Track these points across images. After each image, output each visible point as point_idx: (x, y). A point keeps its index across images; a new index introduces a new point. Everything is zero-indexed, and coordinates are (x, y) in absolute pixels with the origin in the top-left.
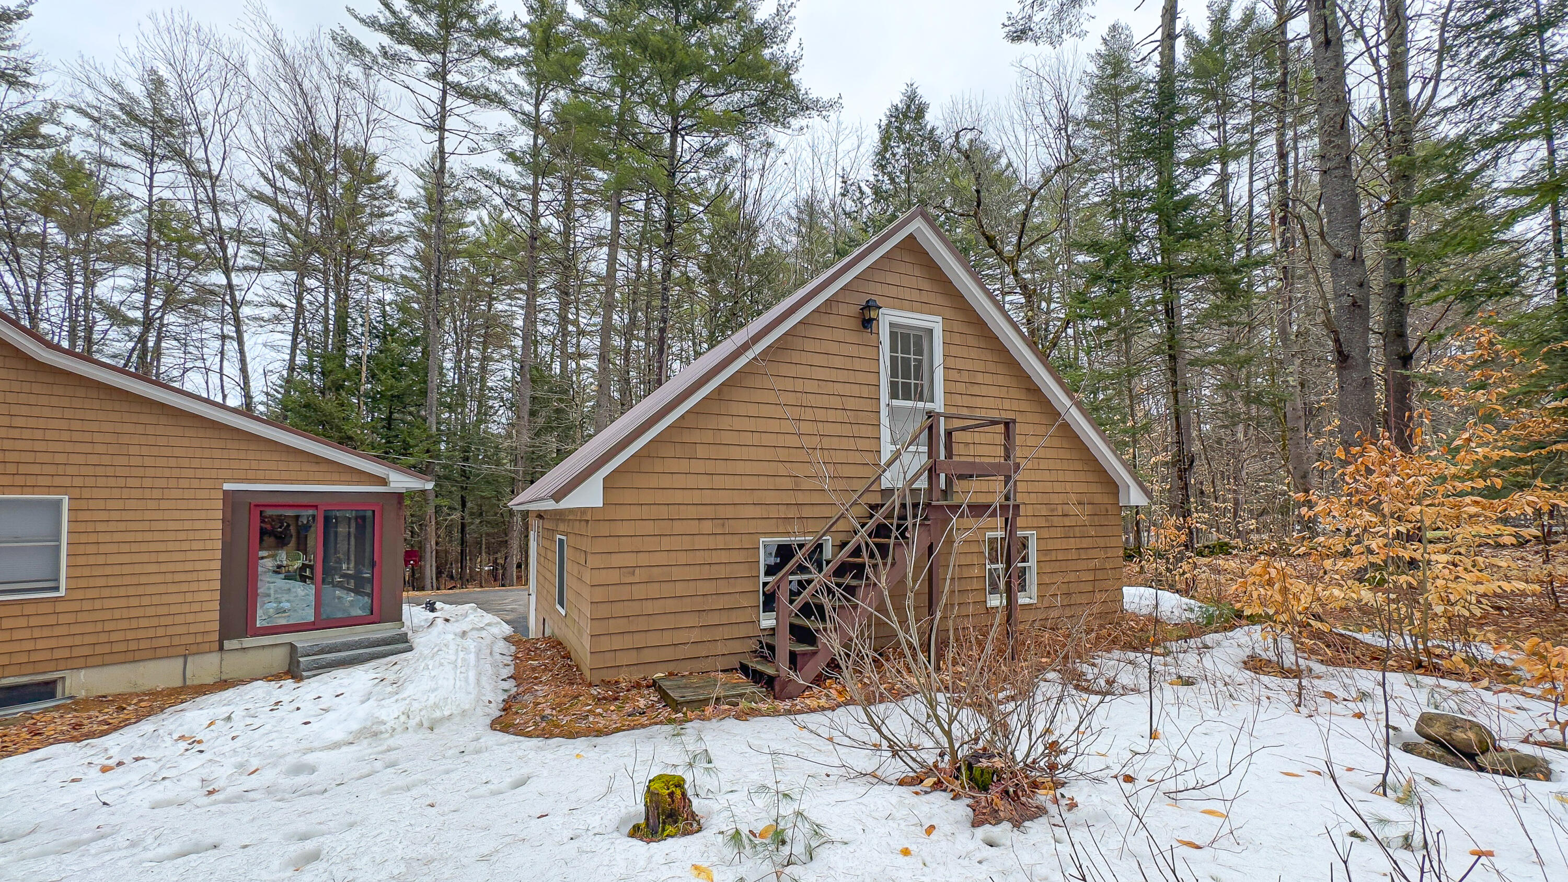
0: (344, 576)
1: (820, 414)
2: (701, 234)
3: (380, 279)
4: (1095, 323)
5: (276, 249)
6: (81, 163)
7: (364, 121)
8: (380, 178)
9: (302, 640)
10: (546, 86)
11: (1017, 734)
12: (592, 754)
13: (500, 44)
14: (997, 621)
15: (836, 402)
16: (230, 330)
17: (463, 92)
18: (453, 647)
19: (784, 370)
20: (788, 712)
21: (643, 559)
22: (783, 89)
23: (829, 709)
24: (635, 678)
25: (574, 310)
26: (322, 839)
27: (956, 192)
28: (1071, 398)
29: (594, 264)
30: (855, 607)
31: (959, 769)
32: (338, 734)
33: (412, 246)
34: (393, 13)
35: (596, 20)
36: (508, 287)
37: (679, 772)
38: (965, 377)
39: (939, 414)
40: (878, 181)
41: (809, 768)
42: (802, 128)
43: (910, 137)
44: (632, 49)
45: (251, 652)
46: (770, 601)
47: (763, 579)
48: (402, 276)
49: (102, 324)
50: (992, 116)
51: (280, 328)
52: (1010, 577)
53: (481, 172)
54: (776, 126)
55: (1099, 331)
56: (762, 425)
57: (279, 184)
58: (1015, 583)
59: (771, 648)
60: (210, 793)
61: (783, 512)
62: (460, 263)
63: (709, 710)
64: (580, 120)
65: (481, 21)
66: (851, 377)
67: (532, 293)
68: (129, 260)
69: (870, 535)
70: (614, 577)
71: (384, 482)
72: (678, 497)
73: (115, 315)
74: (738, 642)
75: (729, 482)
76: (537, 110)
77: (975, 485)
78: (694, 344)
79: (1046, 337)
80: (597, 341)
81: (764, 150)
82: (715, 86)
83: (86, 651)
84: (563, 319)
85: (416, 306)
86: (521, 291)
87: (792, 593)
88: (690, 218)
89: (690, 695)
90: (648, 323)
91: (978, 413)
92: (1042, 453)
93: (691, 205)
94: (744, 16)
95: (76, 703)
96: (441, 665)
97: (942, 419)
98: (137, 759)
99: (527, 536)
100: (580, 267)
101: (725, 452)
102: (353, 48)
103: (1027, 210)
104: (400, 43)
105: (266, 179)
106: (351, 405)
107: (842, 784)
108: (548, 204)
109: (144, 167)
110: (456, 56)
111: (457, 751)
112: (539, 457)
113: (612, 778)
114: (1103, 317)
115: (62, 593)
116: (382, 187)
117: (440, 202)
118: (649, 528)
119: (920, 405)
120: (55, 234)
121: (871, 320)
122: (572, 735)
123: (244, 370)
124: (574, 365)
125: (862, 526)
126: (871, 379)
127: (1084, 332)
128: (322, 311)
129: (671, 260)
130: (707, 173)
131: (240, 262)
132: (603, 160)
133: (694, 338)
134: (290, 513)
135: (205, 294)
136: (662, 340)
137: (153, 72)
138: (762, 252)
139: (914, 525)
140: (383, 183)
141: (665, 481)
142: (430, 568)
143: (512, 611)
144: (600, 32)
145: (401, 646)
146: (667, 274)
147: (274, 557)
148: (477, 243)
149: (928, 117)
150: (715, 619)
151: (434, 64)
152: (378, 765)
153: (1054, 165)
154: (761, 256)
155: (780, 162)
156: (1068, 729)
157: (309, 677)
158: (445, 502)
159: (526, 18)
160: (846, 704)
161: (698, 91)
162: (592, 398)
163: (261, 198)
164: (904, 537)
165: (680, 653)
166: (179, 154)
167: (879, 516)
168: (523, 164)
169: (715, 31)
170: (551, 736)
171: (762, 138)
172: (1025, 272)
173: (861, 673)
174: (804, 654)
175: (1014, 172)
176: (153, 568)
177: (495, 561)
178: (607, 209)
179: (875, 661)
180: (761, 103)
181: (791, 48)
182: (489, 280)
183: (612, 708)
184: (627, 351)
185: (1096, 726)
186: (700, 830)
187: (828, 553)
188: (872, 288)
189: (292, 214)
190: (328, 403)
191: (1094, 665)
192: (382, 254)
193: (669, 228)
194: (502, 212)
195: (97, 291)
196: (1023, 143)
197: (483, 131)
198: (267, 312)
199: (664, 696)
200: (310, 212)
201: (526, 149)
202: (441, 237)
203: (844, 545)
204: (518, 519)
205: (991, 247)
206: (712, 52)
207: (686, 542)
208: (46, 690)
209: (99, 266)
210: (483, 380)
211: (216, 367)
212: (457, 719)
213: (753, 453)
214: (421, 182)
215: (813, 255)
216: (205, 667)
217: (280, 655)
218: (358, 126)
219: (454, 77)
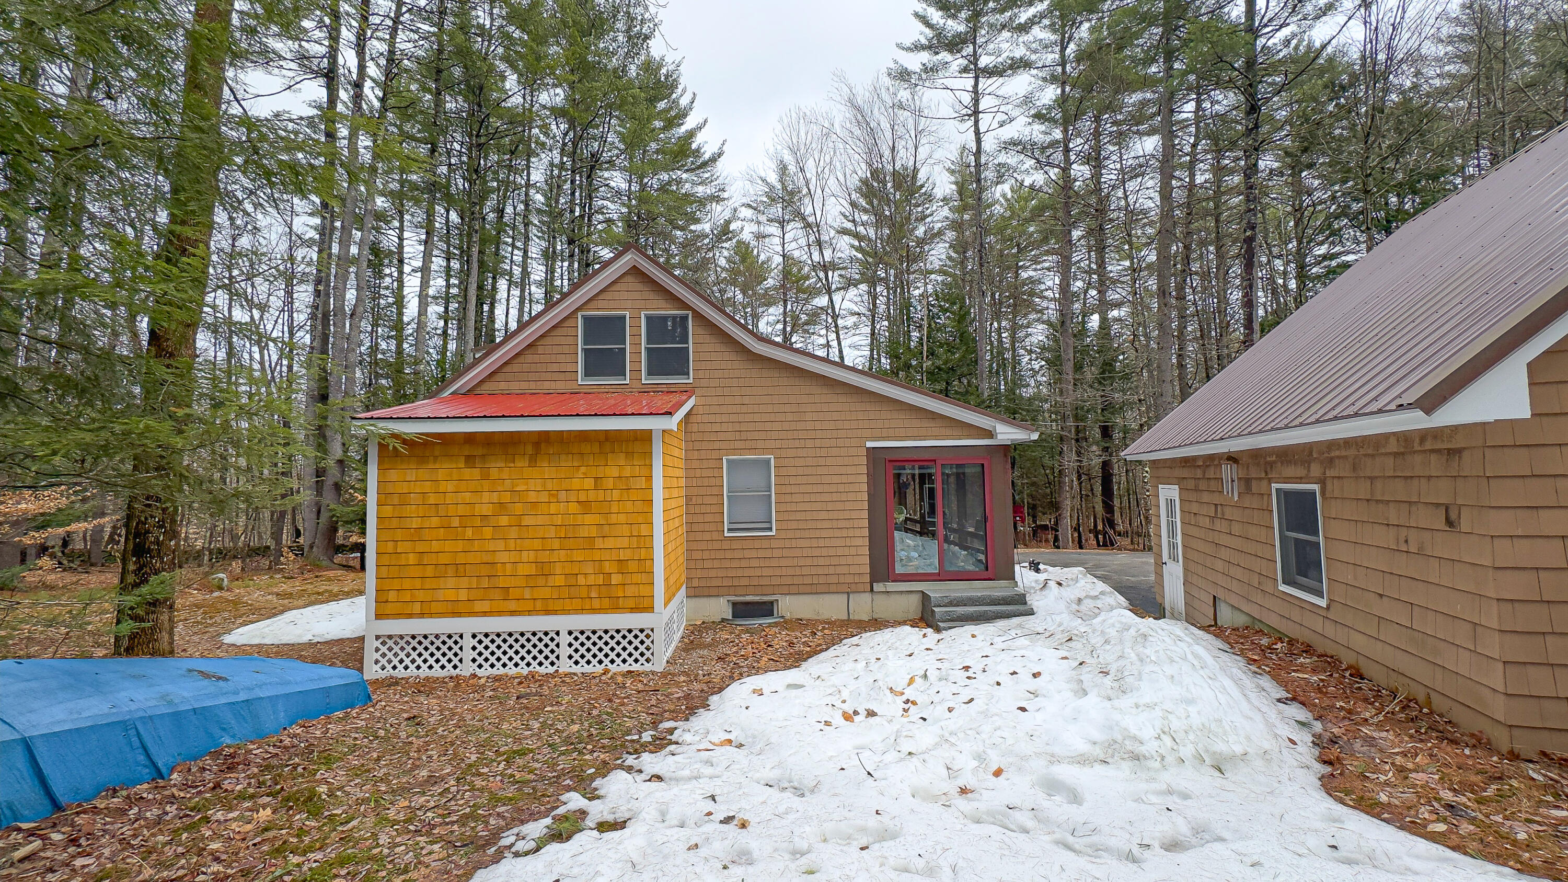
5: (854, 270)
6: (749, 242)
7: (913, 136)
8: (922, 186)
9: (935, 590)
10: (1071, 27)
17: (991, 71)
33: (948, 238)
34: (932, 28)
36: (1034, 253)
45: (893, 596)
53: (1009, 143)
60: (964, 791)
68: (775, 301)
71: (990, 434)
76: (1063, 54)
83: (788, 581)
95: (786, 622)
98: (870, 713)
102: (903, 75)
105: (849, 218)
108: (1079, 149)
110: (985, 39)
115: (773, 533)
116: (924, 193)
131: (836, 285)
137: (782, 161)
140: (923, 190)
145: (1021, 608)
148: (1002, 218)
151: (966, 57)
157: (945, 629)
163: (844, 232)
166: (798, 215)
168: (1050, 119)
176: (824, 515)
182: (1014, 250)
192: (925, 252)
193: (1253, 109)
197: (1012, 99)
201: (1052, 103)
208: (766, 609)
214: (953, 179)
216: (862, 605)
217: (915, 600)
218: (910, 142)
219: (984, 61)
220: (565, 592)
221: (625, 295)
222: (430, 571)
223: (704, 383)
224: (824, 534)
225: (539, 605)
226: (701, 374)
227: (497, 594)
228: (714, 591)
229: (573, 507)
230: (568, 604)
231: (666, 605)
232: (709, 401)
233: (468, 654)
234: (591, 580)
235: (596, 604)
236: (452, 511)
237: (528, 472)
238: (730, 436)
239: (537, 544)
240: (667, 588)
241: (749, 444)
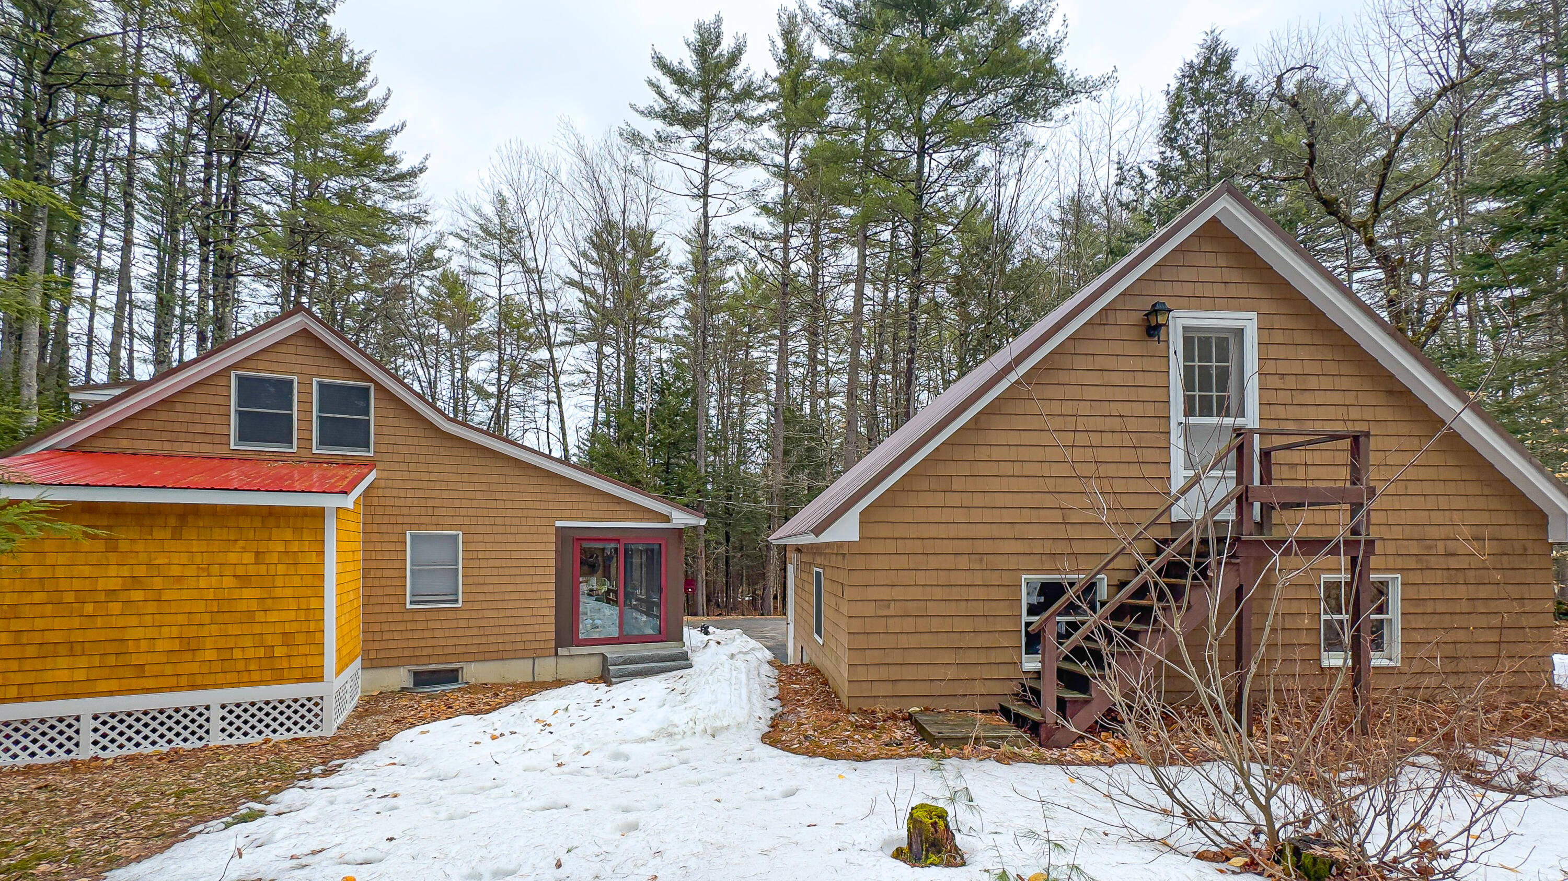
0: (638, 600)
1: (1095, 439)
2: (950, 255)
3: (658, 340)
4: (1507, 294)
5: (582, 325)
6: (458, 275)
7: (644, 203)
8: (657, 250)
9: (611, 652)
10: (795, 135)
11: (1368, 822)
12: (853, 776)
13: (754, 103)
14: (1337, 685)
15: (1115, 424)
16: (553, 396)
17: (722, 157)
18: (727, 666)
19: (1051, 392)
20: (1059, 762)
21: (898, 593)
22: (1044, 77)
23: (1105, 764)
24: (891, 709)
25: (823, 350)
26: (639, 814)
27: (1277, 152)
28: (1464, 399)
29: (841, 302)
30: (1140, 653)
31: (1281, 852)
32: (644, 732)
33: (682, 307)
34: (665, 99)
35: (841, 56)
36: (762, 335)
37: (941, 804)
38: (1291, 383)
39: (1252, 431)
40: (1164, 159)
41: (1082, 822)
42: (1066, 118)
43: (1210, 96)
44: (878, 76)
45: (576, 659)
46: (1034, 642)
47: (1025, 618)
48: (675, 336)
49: (473, 400)
50: (1333, 44)
51: (586, 391)
52: (1358, 630)
53: (738, 229)
54: (1035, 121)
55: (1513, 304)
56: (1024, 454)
57: (584, 269)
58: (1366, 639)
59: (1036, 693)
60: (560, 765)
61: (1049, 547)
62: (721, 317)
63: (968, 749)
64: (827, 161)
65: (736, 87)
66: (1132, 394)
67: (784, 337)
68: (488, 347)
69: (1159, 573)
70: (869, 609)
71: (667, 519)
72: (933, 531)
73: (481, 392)
74: (997, 683)
75: (988, 516)
76: (787, 158)
77: (1305, 516)
78: (943, 372)
79: (1420, 320)
80: (845, 379)
81: (1020, 152)
82: (965, 94)
83: (474, 649)
84: (813, 360)
85: (686, 361)
86: (775, 337)
87: (1060, 636)
88: (939, 239)
89: (947, 732)
90: (895, 355)
91: (1309, 427)
92: (1412, 474)
93: (939, 227)
94: (997, 7)
95: (470, 687)
96: (719, 681)
97: (1257, 437)
98: (512, 733)
99: (785, 570)
100: (829, 307)
101: (981, 484)
102: (635, 138)
103: (1390, 155)
104: (671, 125)
105: (575, 266)
106: (638, 453)
107: (1123, 846)
108: (798, 249)
109: (494, 271)
110: (716, 125)
111: (735, 758)
112: (792, 495)
113: (874, 801)
114: (1521, 284)
115: (460, 604)
116: (659, 258)
117: (705, 263)
118: (903, 562)
119: (1228, 421)
120: (445, 334)
121: (1158, 327)
122: (834, 757)
123: (563, 428)
124: (823, 404)
125: (1149, 563)
126: (1159, 394)
127: (1487, 308)
128: (615, 374)
129: (919, 287)
130: (956, 189)
131: (558, 339)
132: (847, 195)
133: (943, 365)
134: (598, 545)
135: (536, 368)
136: (910, 371)
137: (500, 194)
138: (1018, 265)
139: (1219, 563)
140: (659, 254)
141: (920, 515)
142: (701, 598)
143: (772, 638)
144: (845, 67)
145: (683, 663)
146: (915, 303)
147: (587, 582)
148: (735, 296)
149: (1235, 66)
150: (972, 657)
151: (698, 137)
152: (675, 761)
153: (1436, 87)
154: (1019, 269)
155: (1040, 160)
156: (1452, 829)
157: (618, 683)
158: (712, 537)
159: (775, 72)
160: (1129, 761)
161: (947, 103)
162: (840, 435)
163: (572, 283)
164: (1206, 577)
165: (937, 689)
166: (517, 257)
167: (1169, 552)
168: (775, 214)
169: (964, 33)
170: (815, 755)
171: (1019, 138)
172: (1385, 237)
173: (1145, 728)
174: (1075, 701)
175: (1369, 109)
176: (511, 588)
177: (754, 593)
178: (853, 245)
179: (1165, 717)
180: (1017, 100)
181: (1052, 29)
182: (746, 330)
183: (870, 736)
184: (874, 384)
185: (1499, 829)
186: (964, 864)
187: (1103, 592)
188: (1160, 289)
189: (593, 293)
190: (621, 452)
191: (1497, 753)
192: (659, 316)
193: (917, 254)
194: (756, 263)
195: (469, 374)
196: (1383, 67)
197: (740, 190)
198: (578, 378)
199: (921, 730)
200: (606, 288)
201: (777, 199)
202: (706, 295)
203: (1123, 584)
204: (774, 553)
205: (1330, 214)
206: (961, 57)
207: (942, 578)
208: (451, 676)
209: (471, 354)
210: (742, 424)
211: (544, 428)
212: (733, 730)
213: (1014, 484)
214: (688, 248)
215: (1080, 259)
216: (547, 668)
217: (596, 663)
218: (640, 207)
219: (714, 145)
220: (217, 667)
221: (293, 359)
222: (31, 651)
223: (386, 457)
224: (511, 604)
225: (184, 681)
226: (383, 448)
227: (129, 672)
228: (395, 662)
229: (228, 582)
230: (220, 678)
231: (337, 674)
232: (392, 475)
233: (87, 736)
234: (250, 653)
235: (256, 676)
236: (63, 585)
237: (170, 545)
238: (415, 511)
239: (182, 619)
240: (339, 659)
241: (435, 520)
